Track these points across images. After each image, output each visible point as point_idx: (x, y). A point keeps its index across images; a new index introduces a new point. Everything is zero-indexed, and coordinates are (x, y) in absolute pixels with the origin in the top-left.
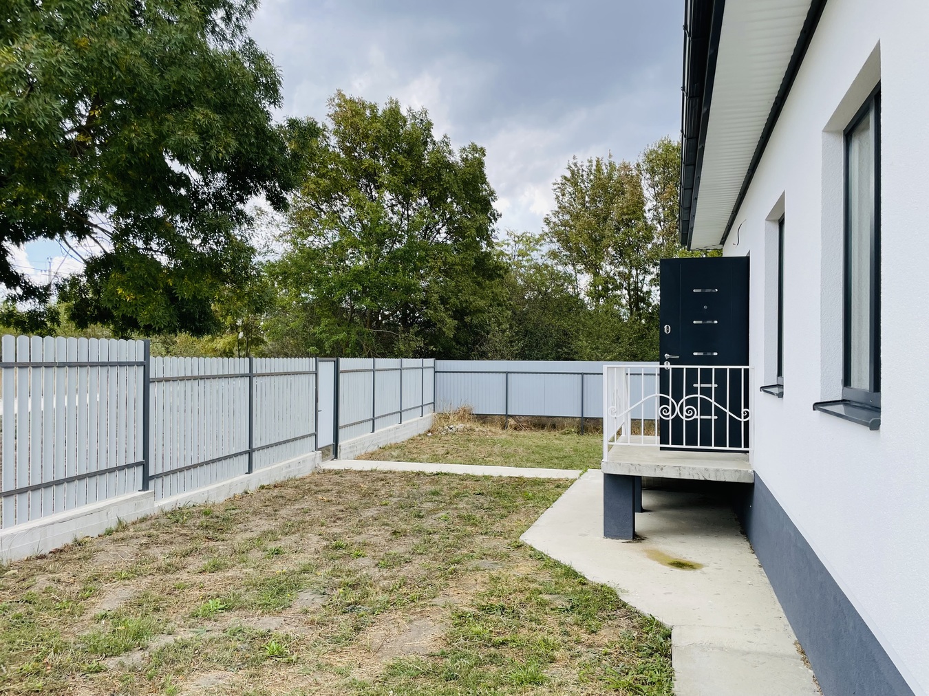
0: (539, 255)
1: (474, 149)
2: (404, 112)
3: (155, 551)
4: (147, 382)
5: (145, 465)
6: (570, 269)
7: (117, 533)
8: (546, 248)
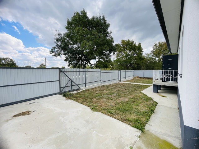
0: (150, 56)
1: (140, 43)
2: (130, 40)
3: (102, 89)
4: (101, 73)
5: (101, 81)
6: (155, 58)
7: (98, 87)
8: (151, 55)
